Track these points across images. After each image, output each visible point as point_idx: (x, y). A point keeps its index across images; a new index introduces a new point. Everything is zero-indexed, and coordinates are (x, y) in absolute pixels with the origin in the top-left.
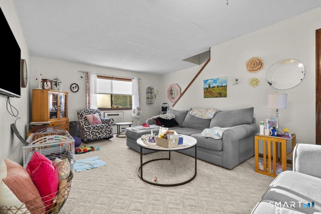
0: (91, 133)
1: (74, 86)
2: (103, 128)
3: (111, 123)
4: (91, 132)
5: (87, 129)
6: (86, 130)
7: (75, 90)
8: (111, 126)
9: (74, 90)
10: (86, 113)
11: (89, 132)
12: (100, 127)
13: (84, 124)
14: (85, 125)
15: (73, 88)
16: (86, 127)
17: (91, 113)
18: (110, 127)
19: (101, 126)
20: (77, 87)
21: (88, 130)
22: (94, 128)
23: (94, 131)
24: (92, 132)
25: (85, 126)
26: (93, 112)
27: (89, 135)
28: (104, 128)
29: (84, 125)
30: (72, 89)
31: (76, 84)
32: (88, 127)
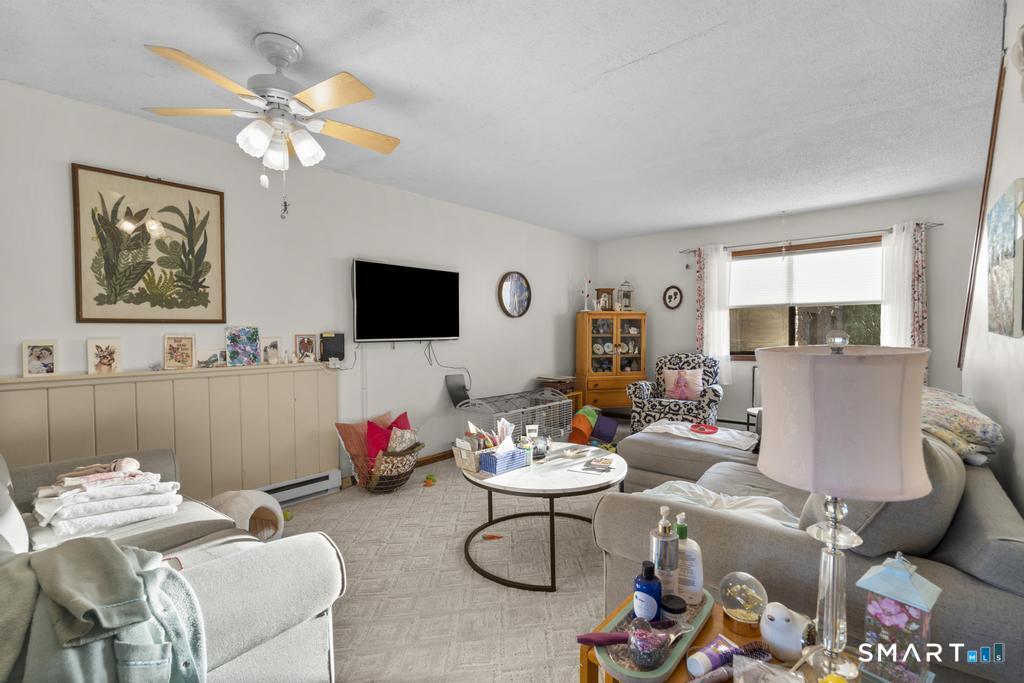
0: (645, 419)
1: (671, 292)
2: (678, 411)
3: (707, 401)
4: (643, 415)
5: (637, 406)
6: (634, 408)
7: (674, 303)
8: (705, 412)
9: (670, 305)
10: (672, 366)
11: (639, 413)
12: (670, 409)
13: (634, 392)
14: (636, 396)
15: (670, 297)
16: (637, 400)
17: (685, 366)
18: (702, 414)
19: (672, 406)
20: (678, 296)
21: (638, 410)
22: (654, 406)
23: (653, 414)
24: (647, 415)
25: (634, 399)
26: (692, 365)
27: (639, 421)
28: (681, 412)
29: (633, 396)
30: (668, 300)
31: (677, 288)
32: (640, 401)
